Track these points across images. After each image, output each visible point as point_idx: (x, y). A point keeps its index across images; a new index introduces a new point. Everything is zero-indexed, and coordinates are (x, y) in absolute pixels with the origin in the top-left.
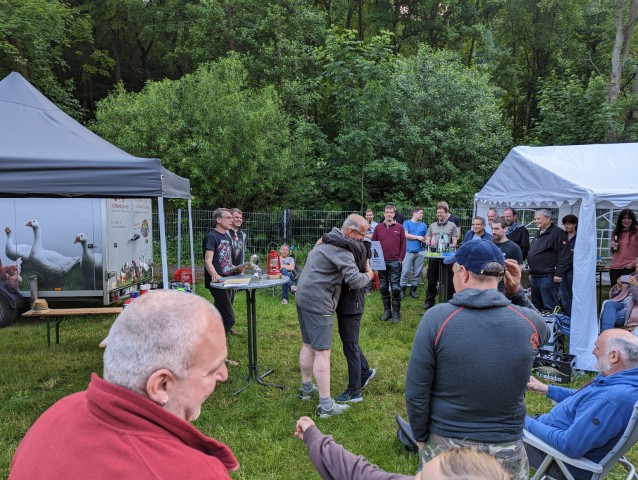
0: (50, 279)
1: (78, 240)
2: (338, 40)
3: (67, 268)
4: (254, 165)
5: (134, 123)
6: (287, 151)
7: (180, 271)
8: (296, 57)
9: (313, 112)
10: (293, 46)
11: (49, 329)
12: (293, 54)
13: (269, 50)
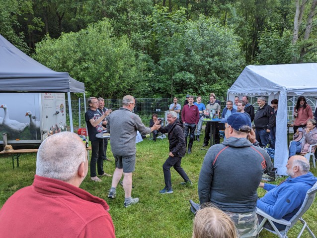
0: (13, 135)
1: (27, 114)
2: (159, 12)
3: (22, 129)
4: (117, 76)
5: (55, 54)
6: (134, 68)
7: (81, 129)
8: (137, 21)
9: (147, 49)
10: (136, 15)
11: (13, 160)
12: (136, 19)
13: (124, 17)
